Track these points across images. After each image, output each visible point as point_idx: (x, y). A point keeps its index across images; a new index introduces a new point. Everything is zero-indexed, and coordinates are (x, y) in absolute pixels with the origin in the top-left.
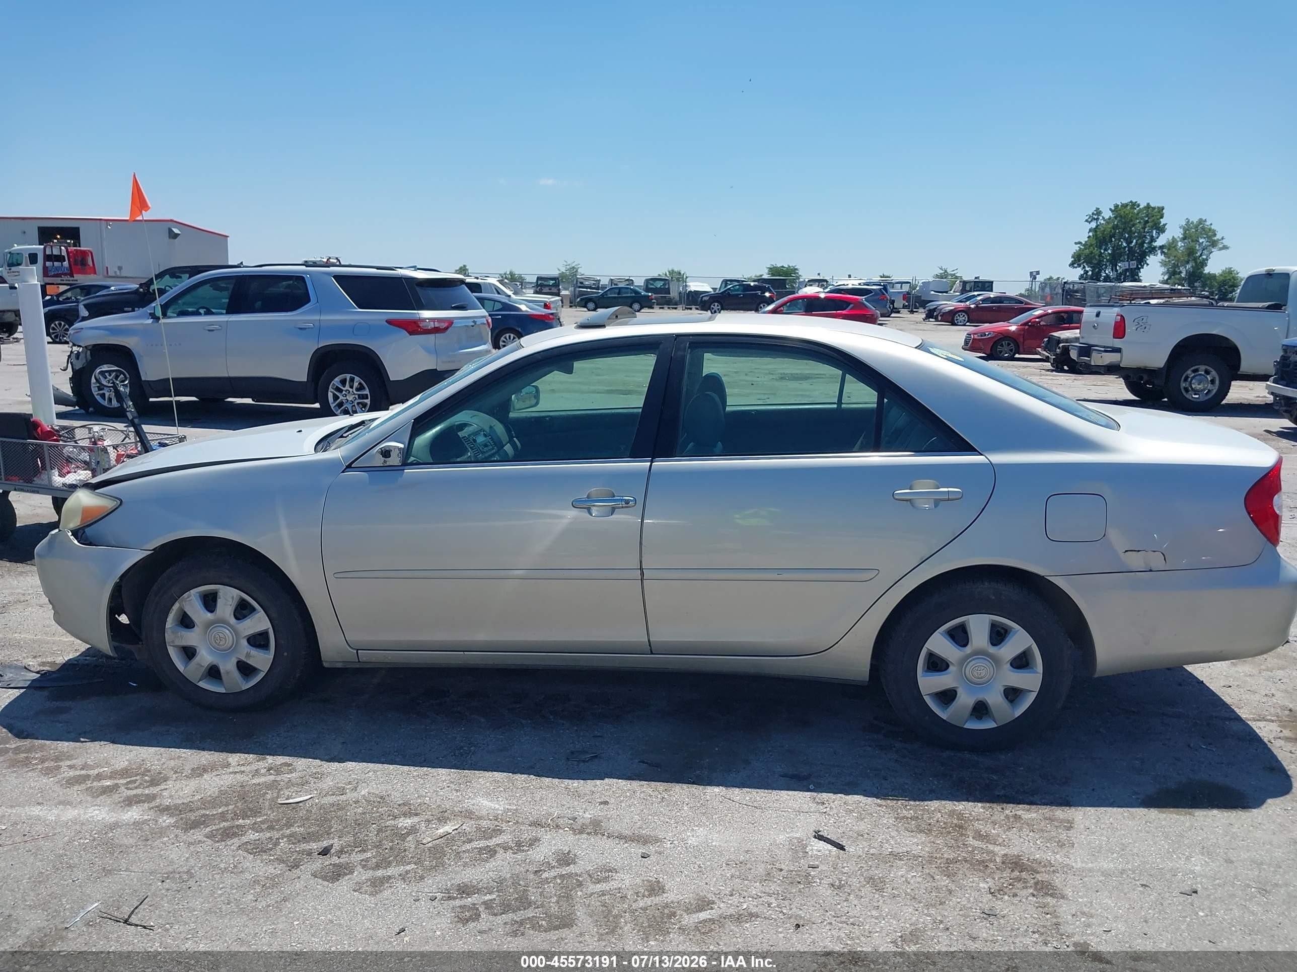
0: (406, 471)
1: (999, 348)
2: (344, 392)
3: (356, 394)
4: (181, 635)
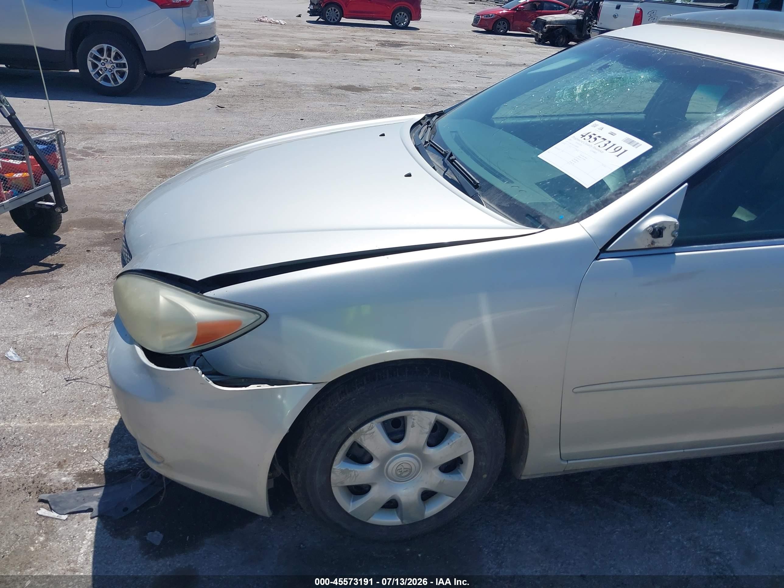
0: (677, 254)
1: (498, 27)
2: (102, 61)
3: (114, 63)
4: (355, 474)
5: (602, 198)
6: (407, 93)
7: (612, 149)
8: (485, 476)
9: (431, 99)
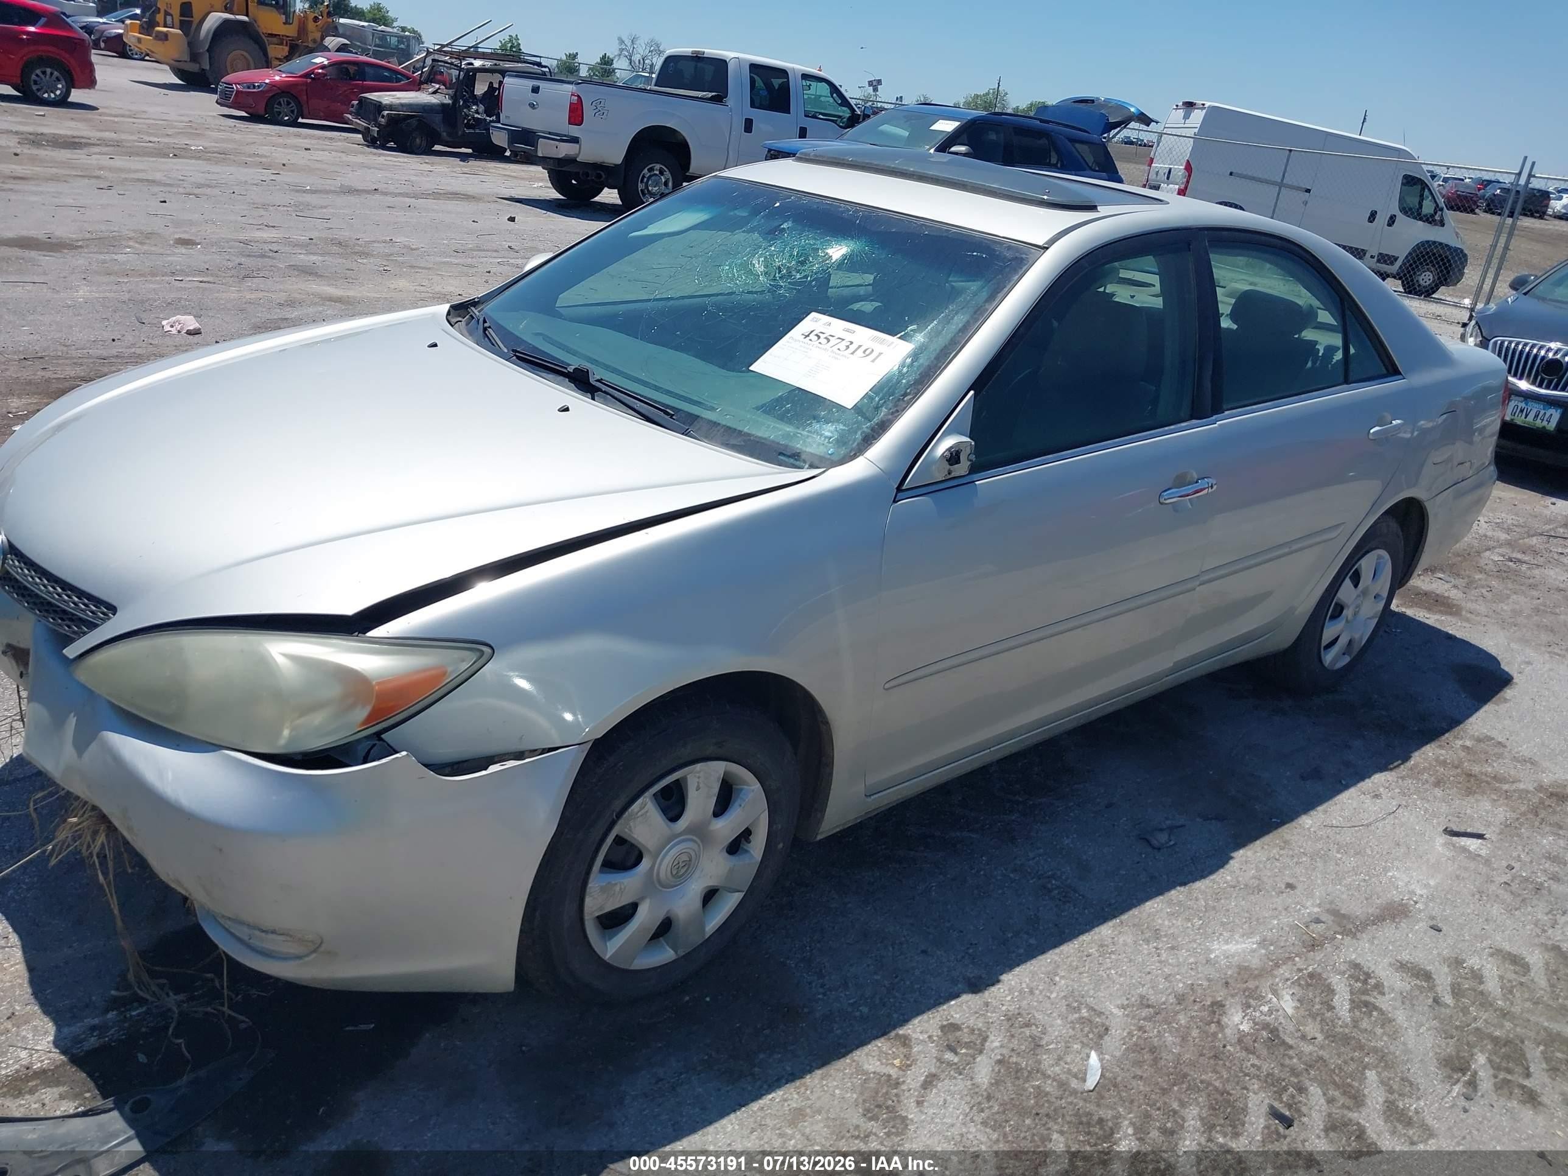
0: (976, 483)
1: (276, 109)
4: (621, 889)
5: (876, 420)
6: (169, 252)
7: (860, 352)
8: (781, 846)
9: (230, 264)
